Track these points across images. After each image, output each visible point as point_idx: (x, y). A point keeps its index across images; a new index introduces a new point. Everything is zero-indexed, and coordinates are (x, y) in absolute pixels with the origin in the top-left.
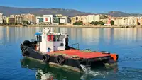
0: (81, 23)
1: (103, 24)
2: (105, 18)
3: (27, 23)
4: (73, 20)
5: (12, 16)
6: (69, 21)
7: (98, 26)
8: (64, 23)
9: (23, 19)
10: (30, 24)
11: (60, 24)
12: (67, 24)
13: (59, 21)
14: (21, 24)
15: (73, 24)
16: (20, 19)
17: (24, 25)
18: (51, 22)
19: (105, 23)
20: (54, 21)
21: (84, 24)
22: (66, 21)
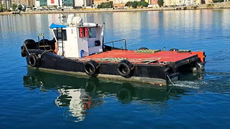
1: (146, 5)
3: (20, 9)
4: (97, 1)
8: (82, 6)
9: (13, 2)
10: (24, 10)
11: (75, 8)
12: (87, 7)
13: (74, 3)
14: (10, 11)
15: (96, 7)
16: (8, 2)
17: (14, 12)
18: (59, 6)
19: (149, 4)
20: (64, 4)
21: (116, 7)
22: (85, 3)
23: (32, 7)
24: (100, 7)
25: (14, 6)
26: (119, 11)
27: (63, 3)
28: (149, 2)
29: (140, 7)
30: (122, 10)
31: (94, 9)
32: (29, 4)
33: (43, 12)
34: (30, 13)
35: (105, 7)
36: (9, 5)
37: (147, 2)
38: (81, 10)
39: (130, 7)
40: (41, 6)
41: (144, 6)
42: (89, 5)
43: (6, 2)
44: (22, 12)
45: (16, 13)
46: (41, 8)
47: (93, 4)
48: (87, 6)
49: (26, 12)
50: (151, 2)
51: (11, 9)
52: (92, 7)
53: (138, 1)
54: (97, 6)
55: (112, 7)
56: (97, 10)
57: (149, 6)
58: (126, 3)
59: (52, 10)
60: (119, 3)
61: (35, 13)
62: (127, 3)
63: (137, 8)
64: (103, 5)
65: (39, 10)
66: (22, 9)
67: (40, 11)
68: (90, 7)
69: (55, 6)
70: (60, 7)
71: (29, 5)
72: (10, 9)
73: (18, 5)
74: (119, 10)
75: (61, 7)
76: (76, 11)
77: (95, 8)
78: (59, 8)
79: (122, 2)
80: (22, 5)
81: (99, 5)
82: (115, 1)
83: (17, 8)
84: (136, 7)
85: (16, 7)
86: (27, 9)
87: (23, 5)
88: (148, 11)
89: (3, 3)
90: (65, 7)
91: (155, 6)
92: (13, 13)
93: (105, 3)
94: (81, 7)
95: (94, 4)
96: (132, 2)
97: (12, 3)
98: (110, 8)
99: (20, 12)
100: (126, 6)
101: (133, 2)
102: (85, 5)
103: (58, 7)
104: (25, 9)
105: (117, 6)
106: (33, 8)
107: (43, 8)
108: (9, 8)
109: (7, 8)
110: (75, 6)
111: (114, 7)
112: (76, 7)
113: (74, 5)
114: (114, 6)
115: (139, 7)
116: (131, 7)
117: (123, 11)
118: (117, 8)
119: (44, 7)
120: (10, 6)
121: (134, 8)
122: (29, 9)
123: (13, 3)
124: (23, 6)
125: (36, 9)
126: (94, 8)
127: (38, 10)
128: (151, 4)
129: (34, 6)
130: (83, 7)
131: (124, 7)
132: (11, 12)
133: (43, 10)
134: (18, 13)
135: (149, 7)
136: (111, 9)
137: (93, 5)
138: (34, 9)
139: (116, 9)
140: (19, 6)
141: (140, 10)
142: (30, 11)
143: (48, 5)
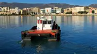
0: (71, 13)
1: (87, 13)
2: (88, 8)
4: (66, 11)
6: (63, 12)
7: (83, 14)
10: (36, 14)
14: (31, 14)
27: (52, 12)
31: (64, 14)
40: (43, 13)
53: (83, 11)
58: (78, 12)
60: (75, 12)
61: (40, 16)
64: (68, 13)
69: (49, 13)
110: (57, 13)
116: (80, 14)
129: (40, 13)
130: (60, 14)
140: (34, 12)
143: (46, 12)
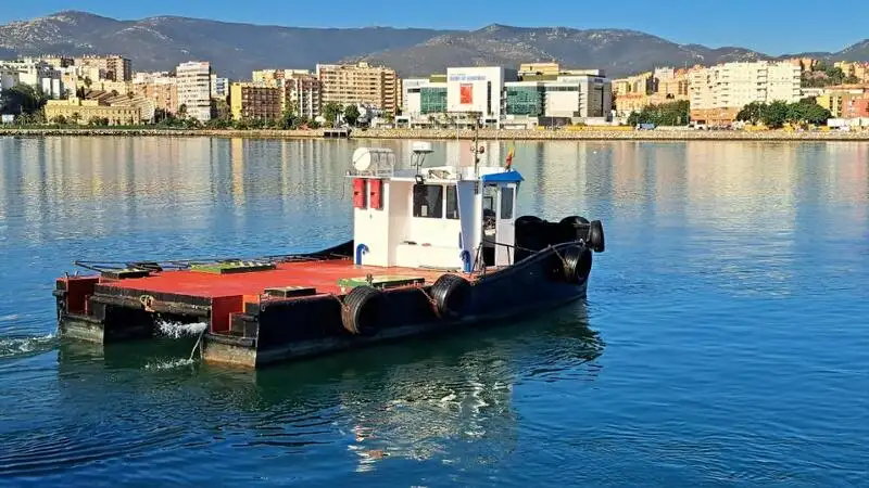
1: (822, 118)
3: (352, 119)
5: (263, 78)
6: (602, 103)
8: (571, 116)
9: (328, 95)
10: (365, 126)
11: (545, 121)
12: (591, 121)
13: (543, 105)
14: (316, 126)
15: (624, 122)
16: (310, 96)
17: (331, 131)
18: (489, 112)
19: (833, 114)
20: (508, 107)
21: (700, 122)
22: (585, 106)
23: (393, 114)
24: (636, 120)
25: (333, 110)
26: (710, 139)
27: (502, 102)
28: (835, 108)
29: (797, 127)
30: (720, 134)
31: (617, 126)
32: (384, 103)
33: (430, 133)
34: (384, 135)
35: (657, 123)
36: (314, 106)
37: (826, 106)
38: (566, 131)
39: (754, 124)
40: (424, 112)
41: (811, 122)
42: (600, 114)
43: (304, 95)
44: (356, 131)
45: (335, 135)
46: (425, 119)
47: (614, 108)
48: (589, 115)
49: (370, 133)
50: (840, 109)
51: (320, 119)
52: (609, 119)
53: (789, 103)
54: (628, 115)
55: (684, 123)
56: (628, 132)
57: (831, 122)
58: (741, 107)
59: (461, 126)
60: (716, 106)
61: (400, 138)
62: (746, 106)
63: (782, 127)
64: (653, 114)
65: (418, 125)
66: (360, 120)
67: (419, 131)
68: (601, 121)
69: (476, 115)
70: (490, 118)
71: (383, 108)
72: (318, 119)
73: (346, 105)
74: (712, 134)
75: (497, 116)
76: (550, 133)
77: (621, 124)
78: (488, 121)
79: (724, 105)
80: (359, 105)
81: (633, 114)
82: (697, 101)
83: (341, 117)
84: (779, 125)
85: (338, 111)
86: (375, 121)
87: (362, 106)
88: (829, 140)
89: (296, 98)
90: (510, 117)
91: (855, 122)
92: (327, 135)
93: (661, 106)
94: (567, 121)
95: (618, 108)
96: (764, 106)
97: (324, 99)
98: (676, 125)
99: (349, 132)
100: (738, 118)
101: (768, 104)
102: (584, 113)
103: (485, 117)
104: (370, 120)
105: (705, 117)
106: (397, 118)
107: (431, 119)
108: (314, 116)
109: (306, 117)
110: (547, 115)
111: (692, 123)
112: (550, 118)
113: (543, 113)
114: (693, 117)
115: (794, 125)
116: (760, 124)
117: (728, 139)
118: (704, 126)
119: (435, 115)
120: (317, 108)
121: (771, 128)
122: (382, 121)
123: (327, 98)
124: (363, 112)
125: (406, 121)
126: (615, 122)
127: (413, 126)
128: (839, 115)
129: (399, 112)
130: (575, 121)
131: (735, 125)
132: (321, 132)
133: (430, 126)
134: (343, 135)
135: (832, 128)
136: (680, 128)
137: (613, 112)
138: (400, 121)
139: (701, 128)
140: (349, 109)
141: (797, 136)
142: (387, 131)
143: (449, 108)
